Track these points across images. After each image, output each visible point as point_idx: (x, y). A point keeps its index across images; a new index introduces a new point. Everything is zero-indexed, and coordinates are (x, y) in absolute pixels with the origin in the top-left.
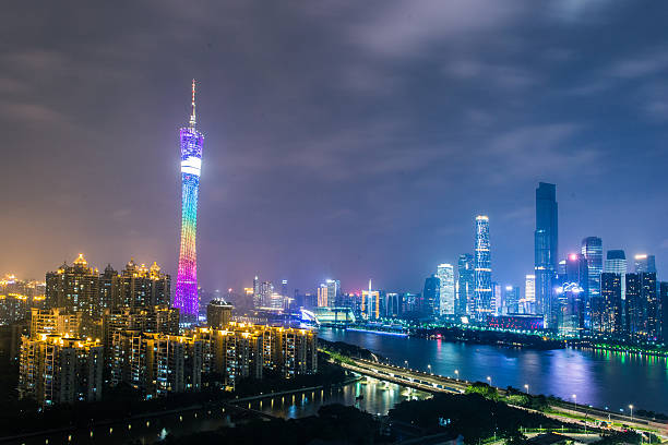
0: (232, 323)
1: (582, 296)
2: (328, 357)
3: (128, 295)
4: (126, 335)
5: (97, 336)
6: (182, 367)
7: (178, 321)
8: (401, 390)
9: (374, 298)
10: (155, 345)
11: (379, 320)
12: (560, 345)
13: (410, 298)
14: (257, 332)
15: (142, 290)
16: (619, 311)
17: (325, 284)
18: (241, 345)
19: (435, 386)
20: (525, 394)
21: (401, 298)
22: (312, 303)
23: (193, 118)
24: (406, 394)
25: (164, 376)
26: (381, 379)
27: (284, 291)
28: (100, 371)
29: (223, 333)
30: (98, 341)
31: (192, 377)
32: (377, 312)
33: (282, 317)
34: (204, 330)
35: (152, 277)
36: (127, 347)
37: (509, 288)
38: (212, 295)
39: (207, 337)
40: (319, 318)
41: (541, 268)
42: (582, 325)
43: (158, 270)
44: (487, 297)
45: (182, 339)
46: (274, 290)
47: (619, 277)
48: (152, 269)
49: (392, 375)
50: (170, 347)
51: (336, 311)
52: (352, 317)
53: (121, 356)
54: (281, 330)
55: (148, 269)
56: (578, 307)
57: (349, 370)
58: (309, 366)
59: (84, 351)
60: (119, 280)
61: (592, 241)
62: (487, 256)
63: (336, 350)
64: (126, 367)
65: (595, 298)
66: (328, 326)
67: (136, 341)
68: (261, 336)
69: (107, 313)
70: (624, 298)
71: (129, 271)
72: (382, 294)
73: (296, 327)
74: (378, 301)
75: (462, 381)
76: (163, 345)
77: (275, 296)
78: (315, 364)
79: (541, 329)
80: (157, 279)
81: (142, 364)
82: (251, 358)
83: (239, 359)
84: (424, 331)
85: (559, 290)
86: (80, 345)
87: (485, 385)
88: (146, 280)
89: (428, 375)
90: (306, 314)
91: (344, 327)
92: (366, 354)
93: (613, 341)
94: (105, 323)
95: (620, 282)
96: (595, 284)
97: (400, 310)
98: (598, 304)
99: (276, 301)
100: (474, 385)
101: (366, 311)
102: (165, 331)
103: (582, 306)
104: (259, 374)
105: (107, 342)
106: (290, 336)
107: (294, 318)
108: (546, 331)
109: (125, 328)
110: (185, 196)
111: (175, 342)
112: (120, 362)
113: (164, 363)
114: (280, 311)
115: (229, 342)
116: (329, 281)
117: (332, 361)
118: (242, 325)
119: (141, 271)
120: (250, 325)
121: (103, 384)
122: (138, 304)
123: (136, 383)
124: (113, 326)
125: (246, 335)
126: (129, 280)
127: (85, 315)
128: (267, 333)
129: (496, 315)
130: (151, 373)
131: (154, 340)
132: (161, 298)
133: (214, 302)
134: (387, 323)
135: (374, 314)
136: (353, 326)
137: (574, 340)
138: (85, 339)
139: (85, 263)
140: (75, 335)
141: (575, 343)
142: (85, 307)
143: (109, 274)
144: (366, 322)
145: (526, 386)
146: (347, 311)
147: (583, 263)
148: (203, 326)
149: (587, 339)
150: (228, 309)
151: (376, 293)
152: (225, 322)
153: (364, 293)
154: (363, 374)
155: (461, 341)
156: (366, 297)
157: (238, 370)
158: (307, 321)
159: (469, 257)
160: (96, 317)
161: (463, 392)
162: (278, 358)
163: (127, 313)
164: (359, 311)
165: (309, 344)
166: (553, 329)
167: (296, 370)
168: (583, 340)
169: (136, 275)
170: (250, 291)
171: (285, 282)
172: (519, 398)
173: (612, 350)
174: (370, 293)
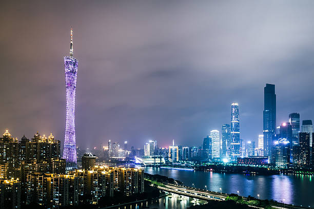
0: (96, 167)
1: (288, 145)
2: (151, 183)
3: (36, 152)
4: (35, 175)
5: (17, 177)
6: (68, 192)
7: (65, 166)
8: (190, 200)
9: (176, 150)
10: (52, 180)
11: (178, 162)
12: (277, 172)
13: (195, 150)
14: (110, 171)
15: (44, 149)
16: (309, 153)
17: (148, 143)
18: (101, 178)
19: (209, 197)
20: (258, 200)
21: (190, 149)
22: (141, 153)
23: (72, 50)
24: (193, 202)
25: (57, 197)
26: (179, 194)
27: (125, 147)
28: (19, 196)
29: (91, 172)
30: (18, 179)
31: (73, 198)
32: (177, 158)
33: (124, 162)
34: (80, 171)
35: (50, 142)
36: (35, 182)
37: (249, 142)
38: (85, 151)
39: (82, 174)
40: (145, 162)
41: (267, 131)
42: (289, 161)
43: (53, 137)
44: (237, 148)
45: (67, 176)
46: (120, 147)
47: (309, 134)
48: (49, 137)
49: (185, 192)
50: (61, 181)
51: (155, 158)
52: (163, 160)
53: (32, 187)
54: (124, 169)
55: (47, 137)
56: (287, 152)
57: (162, 190)
58: (140, 188)
59: (9, 185)
60: (30, 144)
61: (294, 116)
62: (237, 125)
63: (154, 179)
64: (35, 194)
65: (296, 146)
66: (150, 166)
67: (41, 179)
68: (112, 173)
69: (23, 163)
70: (311, 146)
71: (36, 139)
72: (180, 147)
73: (133, 167)
74: (177, 152)
75: (223, 194)
76: (56, 180)
77: (121, 150)
78: (143, 187)
79: (266, 164)
80: (52, 143)
81: (44, 191)
82: (107, 185)
83: (99, 186)
84: (203, 167)
85: (276, 143)
86: (7, 182)
87: (236, 195)
88: (46, 144)
89: (205, 191)
90: (138, 160)
91: (159, 166)
92: (171, 181)
93: (305, 169)
94: (22, 169)
95: (309, 137)
96: (296, 139)
97: (190, 156)
98: (297, 150)
99: (121, 153)
100: (230, 196)
101: (171, 157)
102: (57, 172)
103: (288, 151)
104: (111, 194)
105: (23, 179)
106: (129, 172)
107: (131, 162)
108: (269, 165)
109: (34, 171)
110: (68, 95)
111: (63, 178)
112: (31, 191)
113: (57, 190)
114: (123, 159)
115: (94, 177)
116: (151, 141)
117: (152, 185)
118: (101, 168)
119: (43, 138)
120: (106, 167)
121: (22, 204)
122: (41, 157)
123: (41, 202)
124: (27, 171)
125: (104, 173)
126: (36, 144)
127: (10, 165)
128: (116, 171)
129: (242, 157)
130: (50, 196)
131: (51, 177)
132: (55, 154)
133: (85, 155)
134: (183, 163)
135: (176, 159)
136: (164, 166)
137: (284, 170)
138: (10, 179)
139: (9, 135)
140: (4, 177)
141: (285, 171)
142: (10, 160)
143: (24, 141)
144: (171, 163)
145: (258, 195)
146: (161, 158)
147: (289, 127)
148: (80, 169)
149: (291, 169)
150: (94, 158)
151: (177, 147)
152: (92, 166)
153: (170, 147)
154: (169, 192)
155: (223, 172)
156: (171, 149)
157: (99, 192)
158: (139, 164)
159: (227, 126)
160: (17, 166)
161: (224, 199)
162: (122, 185)
163: (35, 163)
164: (167, 157)
165: (139, 176)
166: (273, 164)
167: (132, 191)
168: (289, 169)
169: (40, 141)
170: (106, 148)
171: (126, 142)
172: (254, 202)
173: (304, 174)
174: (173, 147)
